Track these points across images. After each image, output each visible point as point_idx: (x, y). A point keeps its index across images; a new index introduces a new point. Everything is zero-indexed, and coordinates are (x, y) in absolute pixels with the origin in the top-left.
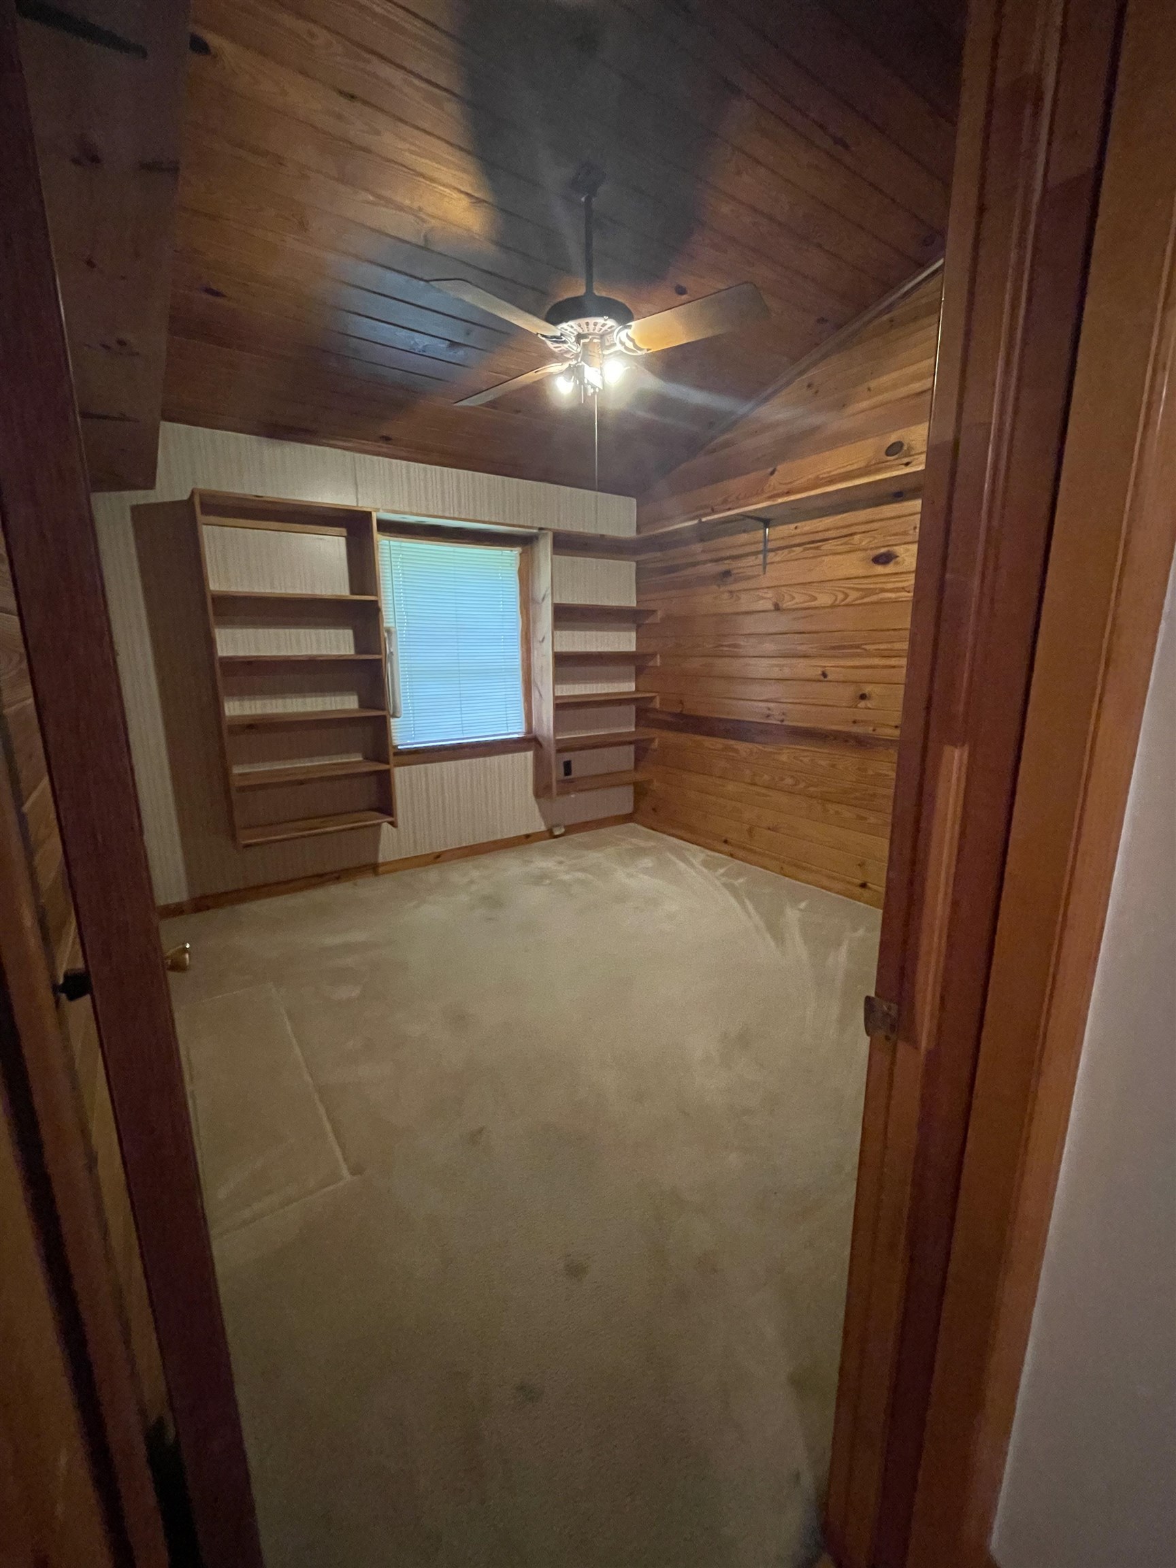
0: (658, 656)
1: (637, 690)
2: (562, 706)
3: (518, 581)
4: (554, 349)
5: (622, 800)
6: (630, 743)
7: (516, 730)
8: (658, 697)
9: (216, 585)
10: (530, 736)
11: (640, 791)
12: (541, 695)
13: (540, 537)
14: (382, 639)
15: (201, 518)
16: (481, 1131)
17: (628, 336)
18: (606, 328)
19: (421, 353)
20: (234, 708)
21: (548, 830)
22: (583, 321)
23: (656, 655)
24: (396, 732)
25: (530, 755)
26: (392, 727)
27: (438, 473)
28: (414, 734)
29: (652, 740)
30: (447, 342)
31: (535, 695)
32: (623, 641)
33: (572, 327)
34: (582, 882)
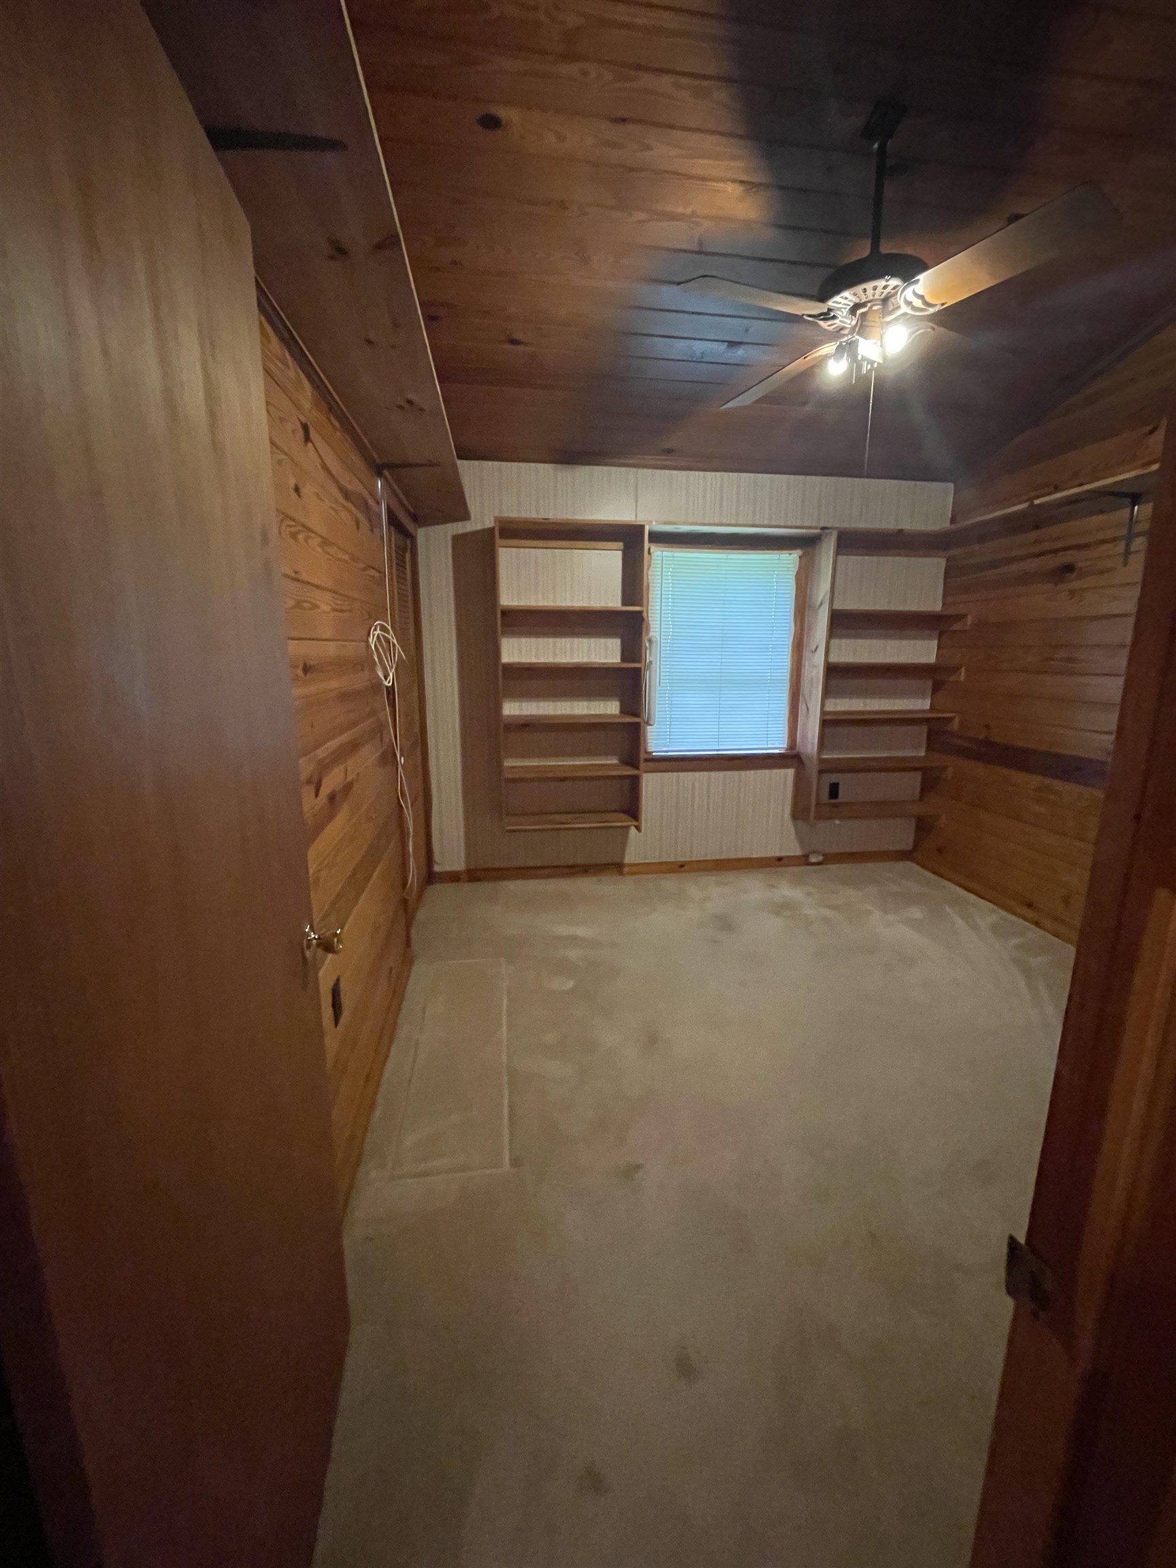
0: (963, 669)
1: (933, 708)
2: (829, 723)
3: (795, 586)
4: (828, 328)
5: (901, 834)
6: (916, 769)
7: (777, 744)
8: (957, 718)
9: (507, 599)
10: (794, 752)
11: (923, 827)
12: (808, 709)
13: (823, 537)
14: (643, 648)
15: (498, 541)
16: (638, 1167)
17: (914, 293)
18: (888, 289)
19: (699, 360)
20: (512, 709)
21: (803, 856)
22: (859, 289)
23: (961, 667)
24: (651, 739)
25: (791, 772)
26: (649, 734)
27: (719, 479)
28: (670, 742)
29: (944, 768)
30: (726, 343)
31: (802, 708)
32: (923, 651)
33: (846, 298)
34: (826, 920)
